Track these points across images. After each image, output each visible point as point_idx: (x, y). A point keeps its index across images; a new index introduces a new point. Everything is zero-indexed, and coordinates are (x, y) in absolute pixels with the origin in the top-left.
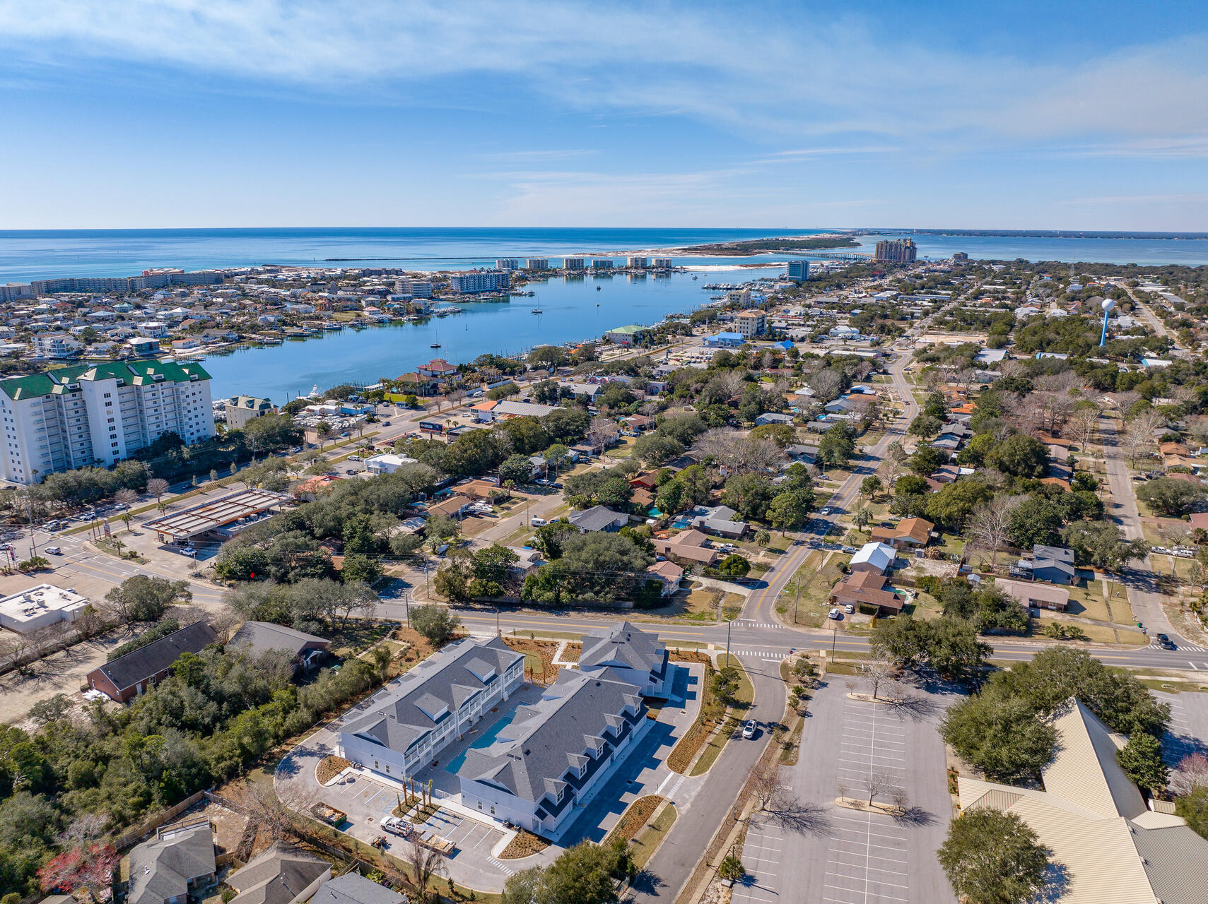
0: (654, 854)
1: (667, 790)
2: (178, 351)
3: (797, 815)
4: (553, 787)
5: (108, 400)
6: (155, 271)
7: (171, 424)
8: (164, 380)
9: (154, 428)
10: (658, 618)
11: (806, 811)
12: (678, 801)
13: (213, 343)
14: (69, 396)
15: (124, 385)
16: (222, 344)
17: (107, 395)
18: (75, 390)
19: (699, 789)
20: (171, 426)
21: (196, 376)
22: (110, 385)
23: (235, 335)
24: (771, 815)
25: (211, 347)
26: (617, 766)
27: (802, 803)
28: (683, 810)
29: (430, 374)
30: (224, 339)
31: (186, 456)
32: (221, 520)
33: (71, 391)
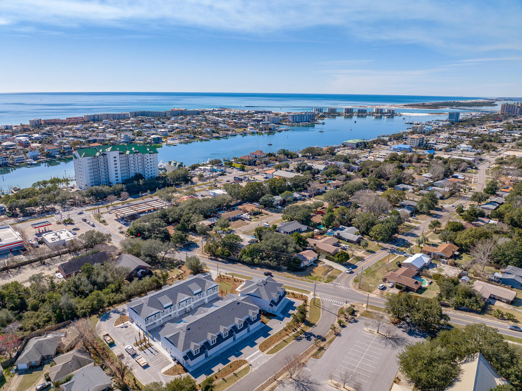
0: (229, 388)
1: (251, 358)
2: (168, 141)
3: (305, 384)
4: (194, 347)
5: (115, 159)
6: (176, 109)
7: (140, 170)
8: (138, 153)
9: (133, 171)
10: (295, 276)
11: (310, 383)
12: (254, 365)
13: (183, 139)
14: (102, 157)
15: (123, 154)
16: (187, 139)
17: (115, 157)
18: (104, 155)
19: (267, 361)
20: (140, 171)
21: (152, 152)
22: (116, 153)
23: (192, 136)
24: (293, 381)
25: (182, 141)
26: (236, 343)
27: (311, 379)
28: (253, 370)
29: (254, 156)
30: (188, 137)
31: (141, 184)
32: (139, 211)
33: (102, 155)
